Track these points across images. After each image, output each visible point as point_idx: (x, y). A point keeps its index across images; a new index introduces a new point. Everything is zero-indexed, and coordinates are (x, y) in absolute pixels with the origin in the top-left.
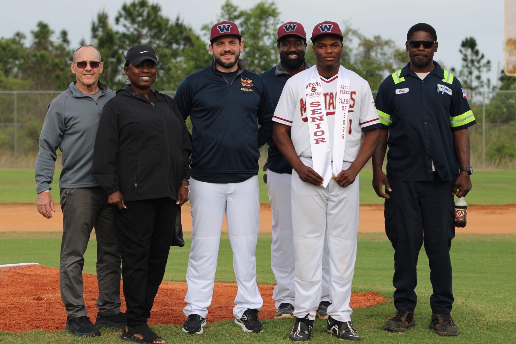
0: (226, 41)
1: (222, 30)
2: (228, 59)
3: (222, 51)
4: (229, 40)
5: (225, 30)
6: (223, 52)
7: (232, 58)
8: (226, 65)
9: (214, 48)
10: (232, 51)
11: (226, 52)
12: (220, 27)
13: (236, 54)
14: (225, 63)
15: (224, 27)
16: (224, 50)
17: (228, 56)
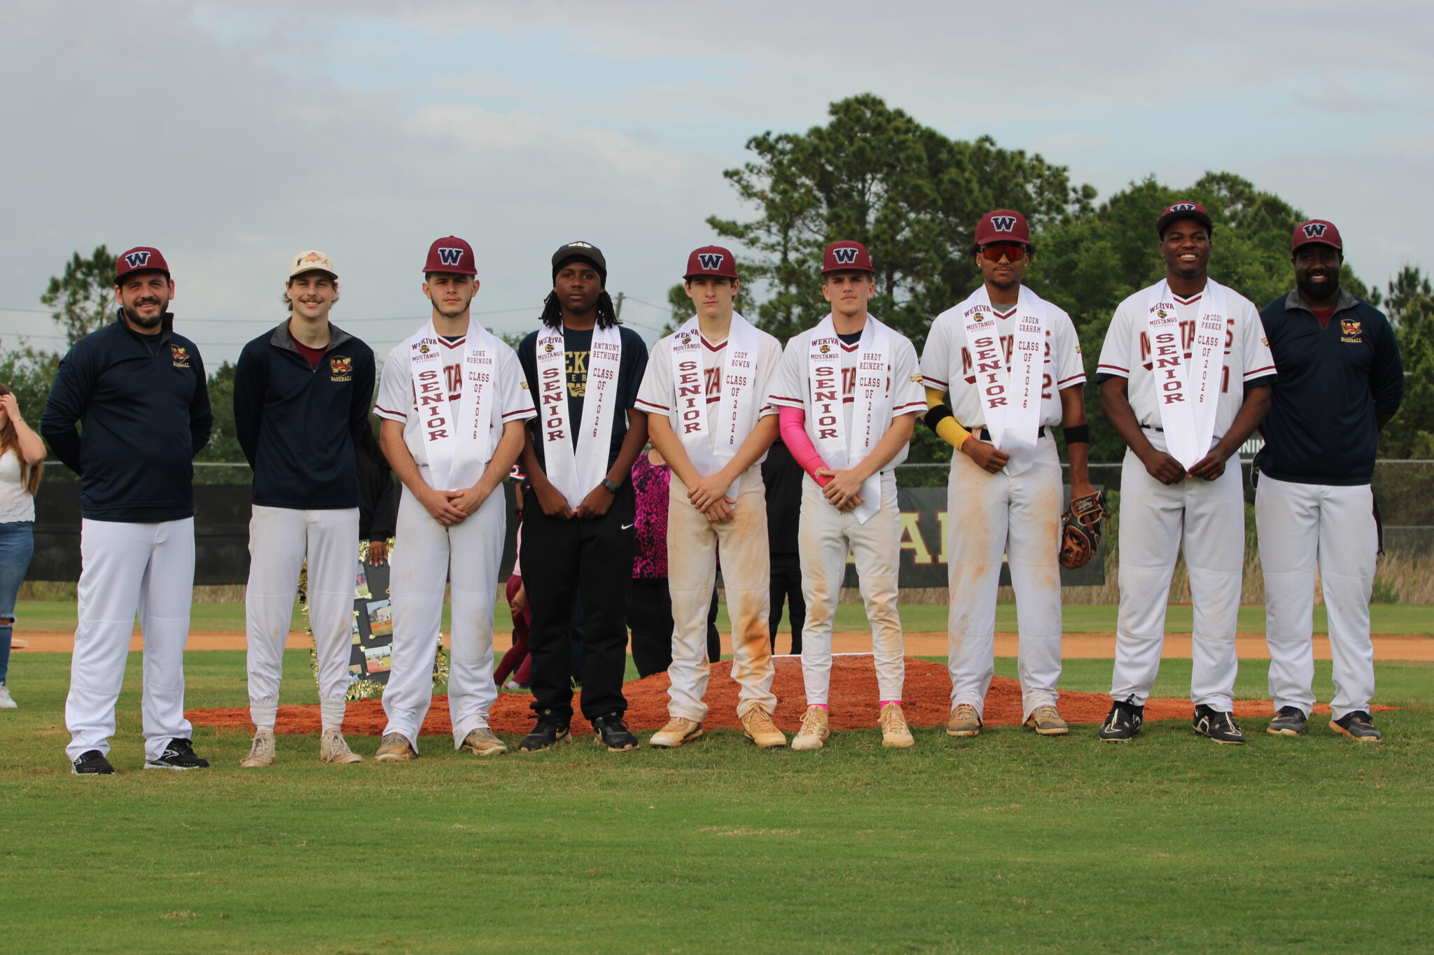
0: (145, 281)
1: (133, 263)
2: (148, 312)
3: (137, 299)
4: (150, 278)
5: (138, 262)
6: (139, 300)
7: (154, 310)
8: (144, 322)
9: (124, 293)
10: (155, 298)
11: (145, 300)
12: (130, 258)
13: (162, 303)
14: (143, 319)
15: (137, 256)
16: (142, 296)
17: (149, 307)
